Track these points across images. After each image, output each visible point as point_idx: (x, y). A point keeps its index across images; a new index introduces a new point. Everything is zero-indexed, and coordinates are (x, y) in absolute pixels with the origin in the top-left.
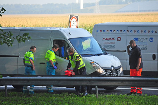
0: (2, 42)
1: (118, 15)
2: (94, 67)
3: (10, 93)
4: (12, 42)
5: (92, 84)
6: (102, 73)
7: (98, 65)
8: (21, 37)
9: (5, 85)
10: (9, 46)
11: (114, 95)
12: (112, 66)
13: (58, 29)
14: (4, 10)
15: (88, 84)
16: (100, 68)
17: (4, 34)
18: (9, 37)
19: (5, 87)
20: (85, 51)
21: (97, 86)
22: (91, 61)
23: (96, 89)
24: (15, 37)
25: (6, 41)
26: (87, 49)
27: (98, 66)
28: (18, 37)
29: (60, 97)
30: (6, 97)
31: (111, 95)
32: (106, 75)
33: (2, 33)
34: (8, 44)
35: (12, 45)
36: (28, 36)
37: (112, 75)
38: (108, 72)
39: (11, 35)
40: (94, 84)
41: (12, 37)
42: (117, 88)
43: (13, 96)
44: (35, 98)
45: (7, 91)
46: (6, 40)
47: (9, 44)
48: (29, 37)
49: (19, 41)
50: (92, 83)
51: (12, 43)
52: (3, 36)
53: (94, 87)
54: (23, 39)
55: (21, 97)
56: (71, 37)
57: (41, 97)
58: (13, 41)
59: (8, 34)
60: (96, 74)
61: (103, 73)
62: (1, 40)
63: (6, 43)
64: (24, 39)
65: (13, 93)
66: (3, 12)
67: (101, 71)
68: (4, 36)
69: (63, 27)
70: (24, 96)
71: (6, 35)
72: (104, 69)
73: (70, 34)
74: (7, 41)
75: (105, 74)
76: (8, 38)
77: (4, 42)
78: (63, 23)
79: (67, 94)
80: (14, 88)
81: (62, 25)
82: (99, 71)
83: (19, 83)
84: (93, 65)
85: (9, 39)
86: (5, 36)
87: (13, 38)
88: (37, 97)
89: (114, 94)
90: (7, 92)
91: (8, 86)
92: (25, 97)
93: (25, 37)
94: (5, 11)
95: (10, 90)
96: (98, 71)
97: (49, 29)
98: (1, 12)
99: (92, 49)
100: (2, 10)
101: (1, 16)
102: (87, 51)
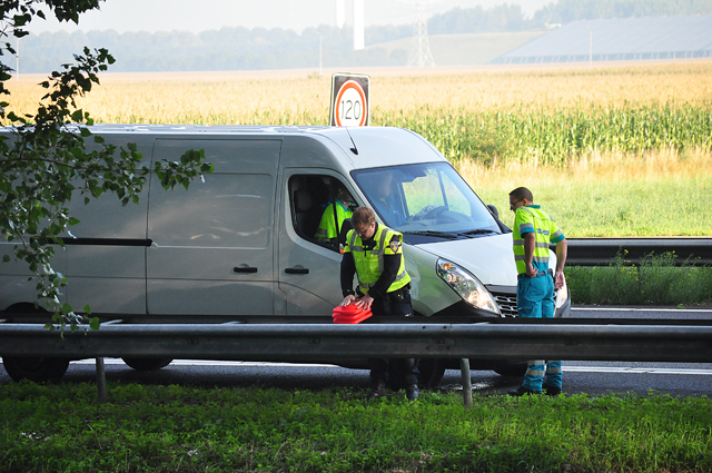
0: (100, 185)
2: (452, 285)
3: (115, 390)
4: (138, 187)
5: (450, 353)
6: (486, 308)
7: (468, 277)
8: (174, 166)
9: (99, 358)
10: (126, 200)
13: (309, 132)
14: (106, 60)
15: (434, 352)
16: (479, 288)
17: (107, 153)
18: (125, 165)
19: (99, 363)
20: (416, 218)
21: (467, 361)
22: (440, 262)
23: (464, 373)
24: (151, 167)
25: (116, 182)
26: (425, 210)
27: (470, 281)
28: (165, 166)
29: (318, 405)
30: (102, 406)
32: (503, 316)
33: (101, 148)
34: (121, 194)
35: (136, 198)
36: (202, 161)
38: (511, 304)
40: (455, 352)
41: (139, 167)
43: (129, 399)
44: (219, 407)
45: (104, 379)
46: (114, 179)
47: (127, 195)
48: (206, 168)
49: (165, 183)
50: (448, 348)
51: (137, 190)
52: (102, 162)
53: (457, 364)
54: (184, 176)
55: (162, 402)
56: (363, 161)
57: (240, 405)
58: (142, 180)
59: (124, 154)
60: (464, 311)
61: (491, 307)
62: (96, 176)
63: (113, 187)
64: (186, 172)
65: (129, 386)
66: (103, 68)
67: (483, 301)
68: (106, 159)
70: (174, 398)
71: (116, 158)
72: (494, 294)
73: (355, 151)
74: (121, 180)
75: (496, 311)
76: (124, 169)
77: (106, 186)
80: (129, 367)
82: (476, 302)
83: (153, 350)
84: (450, 278)
85: (126, 172)
86: (109, 161)
87: (144, 169)
88: (227, 405)
90: (104, 384)
91: (107, 361)
92: (176, 403)
93: (192, 166)
94: (112, 60)
95: (115, 376)
96: (470, 300)
97: (271, 131)
98: (96, 66)
99: (445, 213)
100: (101, 59)
101: (97, 81)
102: (426, 222)
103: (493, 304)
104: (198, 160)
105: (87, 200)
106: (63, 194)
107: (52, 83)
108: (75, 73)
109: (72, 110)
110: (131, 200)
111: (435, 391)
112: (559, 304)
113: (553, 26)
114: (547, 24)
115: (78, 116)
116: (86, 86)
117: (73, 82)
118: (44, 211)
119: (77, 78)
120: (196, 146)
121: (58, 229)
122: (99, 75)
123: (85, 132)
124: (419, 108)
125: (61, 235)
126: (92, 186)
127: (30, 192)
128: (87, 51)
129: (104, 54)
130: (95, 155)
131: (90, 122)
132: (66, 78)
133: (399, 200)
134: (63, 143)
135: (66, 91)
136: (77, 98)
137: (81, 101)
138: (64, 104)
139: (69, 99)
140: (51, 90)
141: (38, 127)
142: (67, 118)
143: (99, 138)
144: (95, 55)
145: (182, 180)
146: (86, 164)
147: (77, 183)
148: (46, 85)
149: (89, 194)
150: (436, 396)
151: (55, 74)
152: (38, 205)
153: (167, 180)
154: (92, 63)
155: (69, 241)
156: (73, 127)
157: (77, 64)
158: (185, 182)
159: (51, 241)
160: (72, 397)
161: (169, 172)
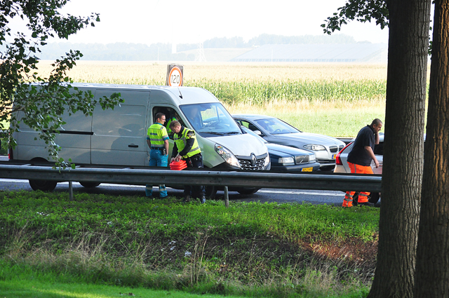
0: (76, 108)
2: (221, 155)
3: (77, 196)
4: (92, 109)
5: (220, 184)
6: (235, 165)
7: (228, 152)
8: (107, 100)
9: (70, 182)
10: (87, 114)
11: (255, 203)
12: (252, 154)
13: (162, 88)
14: (79, 55)
15: (213, 183)
16: (232, 157)
17: (79, 94)
18: (87, 99)
19: (70, 184)
20: (206, 126)
21: (227, 187)
22: (216, 145)
23: (225, 192)
24: (98, 101)
25: (82, 107)
28: (104, 100)
29: (163, 204)
30: (71, 202)
31: (251, 203)
32: (242, 169)
33: (77, 92)
34: (85, 112)
35: (91, 114)
36: (119, 97)
37: (252, 168)
38: (246, 164)
39: (91, 96)
40: (222, 184)
41: (92, 100)
42: (259, 191)
45: (72, 191)
46: (82, 105)
47: (87, 112)
48: (121, 101)
50: (219, 182)
52: (77, 99)
53: (222, 188)
54: (112, 104)
56: (183, 102)
58: (94, 106)
59: (86, 95)
60: (225, 166)
62: (74, 104)
63: (81, 109)
64: (113, 102)
65: (82, 194)
66: (78, 59)
67: (234, 162)
70: (102, 200)
71: (83, 96)
72: (239, 159)
73: (181, 97)
74: (85, 106)
75: (239, 166)
76: (86, 101)
77: (78, 108)
79: (174, 199)
80: (82, 186)
82: (231, 162)
84: (220, 152)
85: (87, 103)
86: (80, 98)
87: (95, 101)
88: (124, 203)
89: (256, 201)
90: (72, 193)
92: (103, 202)
93: (115, 100)
94: (81, 55)
96: (228, 161)
97: (145, 87)
98: (75, 58)
99: (219, 124)
100: (77, 55)
101: (75, 64)
102: (211, 128)
103: (238, 164)
105: (70, 114)
106: (60, 111)
107: (56, 65)
108: (66, 61)
109: (64, 76)
110: (89, 114)
111: (213, 199)
112: (266, 164)
115: (66, 79)
116: (70, 66)
117: (65, 64)
118: (52, 119)
119: (67, 62)
120: (117, 92)
121: (58, 126)
122: (76, 61)
123: (69, 86)
125: (58, 129)
126: (73, 108)
127: (46, 110)
128: (71, 51)
129: (78, 52)
130: (74, 95)
131: (72, 82)
132: (62, 63)
133: (199, 118)
134: (60, 90)
135: (62, 68)
136: (67, 71)
137: (68, 73)
138: (61, 73)
139: (63, 71)
140: (56, 67)
141: (50, 83)
142: (62, 80)
143: (76, 88)
144: (74, 53)
145: (111, 106)
146: (70, 99)
147: (66, 107)
148: (53, 65)
149: (71, 112)
150: (213, 202)
151: (58, 61)
152: (49, 116)
153: (104, 106)
154: (73, 56)
155: (62, 132)
156: (64, 84)
157: (67, 57)
158: (112, 106)
159: (54, 132)
160: (58, 198)
161: (105, 102)
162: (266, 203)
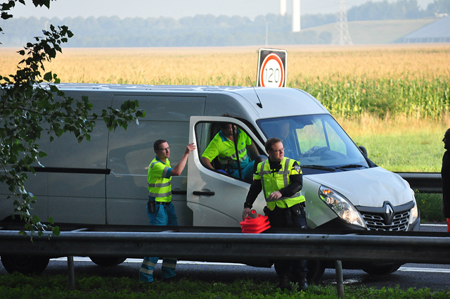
0: (62, 127)
1: (404, 52)
2: (330, 206)
3: (82, 280)
4: (90, 128)
5: (327, 256)
6: (356, 223)
7: (343, 200)
8: (116, 112)
9: (70, 257)
10: (81, 139)
11: (391, 290)
12: (386, 203)
13: (227, 91)
14: (66, 34)
15: (315, 255)
16: (351, 209)
17: (67, 103)
18: (80, 112)
19: (70, 261)
20: (306, 155)
21: (340, 262)
22: (322, 188)
23: (338, 271)
24: (99, 113)
25: (73, 125)
26: (313, 149)
27: (344, 203)
28: (109, 112)
29: (230, 294)
30: (72, 292)
31: (384, 290)
32: (369, 229)
33: (62, 99)
34: (77, 134)
35: (89, 137)
36: (137, 109)
37: (387, 228)
38: (374, 221)
39: (88, 107)
40: (332, 256)
41: (90, 113)
42: (401, 269)
43: (92, 288)
44: (157, 294)
45: (73, 272)
46: (72, 122)
47: (81, 135)
48: (139, 114)
49: (109, 125)
50: (326, 252)
51: (89, 131)
52: (63, 111)
53: (332, 264)
54: (123, 119)
55: (116, 290)
56: (265, 114)
57: (173, 293)
58: (93, 124)
59: (79, 104)
60: (339, 225)
61: (359, 222)
62: (58, 120)
63: (71, 129)
64: (125, 117)
65: (91, 278)
66: (65, 40)
67: (353, 217)
68: (66, 108)
69: (240, 86)
70: (124, 287)
71: (74, 107)
72: (362, 213)
73: (260, 105)
74: (77, 124)
75: (363, 226)
76: (79, 115)
77: (66, 128)
78: (239, 74)
79: (250, 283)
80: (94, 264)
81: (237, 80)
82: (348, 219)
83: (108, 251)
84: (330, 201)
85: (81, 118)
86: (69, 110)
87: (94, 115)
88: (163, 292)
89: (393, 286)
90: (73, 276)
91: (76, 259)
92: (126, 291)
93: (129, 113)
94: (70, 35)
95: (82, 270)
96: (344, 217)
97: (199, 90)
98: (60, 39)
99: (327, 152)
100: (63, 34)
101: (60, 50)
102: (313, 158)
103: (361, 221)
104: (134, 108)
105: (52, 139)
106: (34, 133)
107: (26, 52)
108: (44, 44)
109: (43, 73)
110: (85, 138)
111: (317, 284)
112: (411, 221)
113: (441, 15)
114: (436, 14)
115: (48, 77)
116: (52, 54)
117: (42, 51)
118: (21, 147)
119: (47, 46)
120: (132, 99)
121: (30, 160)
122: (62, 45)
123: (53, 88)
124: (331, 75)
125: (33, 165)
126: (56, 128)
127: (10, 132)
128: (52, 28)
129: (65, 30)
130: (57, 105)
131: (58, 81)
132: (37, 48)
134: (37, 96)
135: (38, 58)
136: (45, 63)
137: (48, 65)
138: (35, 67)
139: (39, 64)
140: (26, 57)
141: (17, 85)
142: (37, 78)
143: (61, 93)
144: (58, 31)
145: (122, 123)
146: (51, 112)
147: (45, 125)
148: (22, 53)
149: (53, 134)
150: (317, 288)
151: (29, 45)
152: (18, 142)
153: (111, 123)
154: (56, 37)
155: (39, 169)
156: (45, 86)
157: (45, 37)
158: (124, 124)
159: (25, 169)
160: (50, 285)
161: (112, 118)
162: (410, 290)
